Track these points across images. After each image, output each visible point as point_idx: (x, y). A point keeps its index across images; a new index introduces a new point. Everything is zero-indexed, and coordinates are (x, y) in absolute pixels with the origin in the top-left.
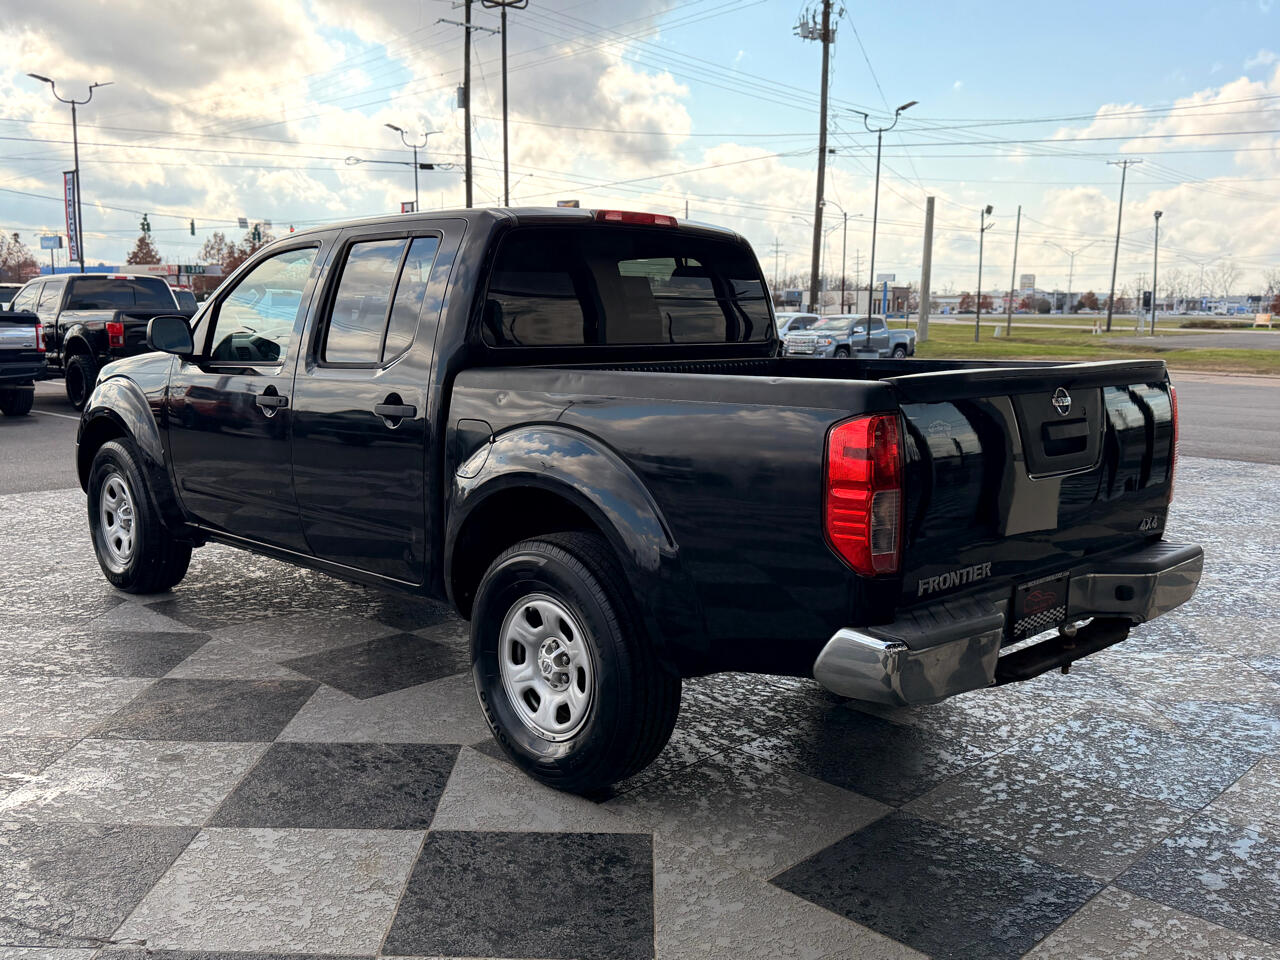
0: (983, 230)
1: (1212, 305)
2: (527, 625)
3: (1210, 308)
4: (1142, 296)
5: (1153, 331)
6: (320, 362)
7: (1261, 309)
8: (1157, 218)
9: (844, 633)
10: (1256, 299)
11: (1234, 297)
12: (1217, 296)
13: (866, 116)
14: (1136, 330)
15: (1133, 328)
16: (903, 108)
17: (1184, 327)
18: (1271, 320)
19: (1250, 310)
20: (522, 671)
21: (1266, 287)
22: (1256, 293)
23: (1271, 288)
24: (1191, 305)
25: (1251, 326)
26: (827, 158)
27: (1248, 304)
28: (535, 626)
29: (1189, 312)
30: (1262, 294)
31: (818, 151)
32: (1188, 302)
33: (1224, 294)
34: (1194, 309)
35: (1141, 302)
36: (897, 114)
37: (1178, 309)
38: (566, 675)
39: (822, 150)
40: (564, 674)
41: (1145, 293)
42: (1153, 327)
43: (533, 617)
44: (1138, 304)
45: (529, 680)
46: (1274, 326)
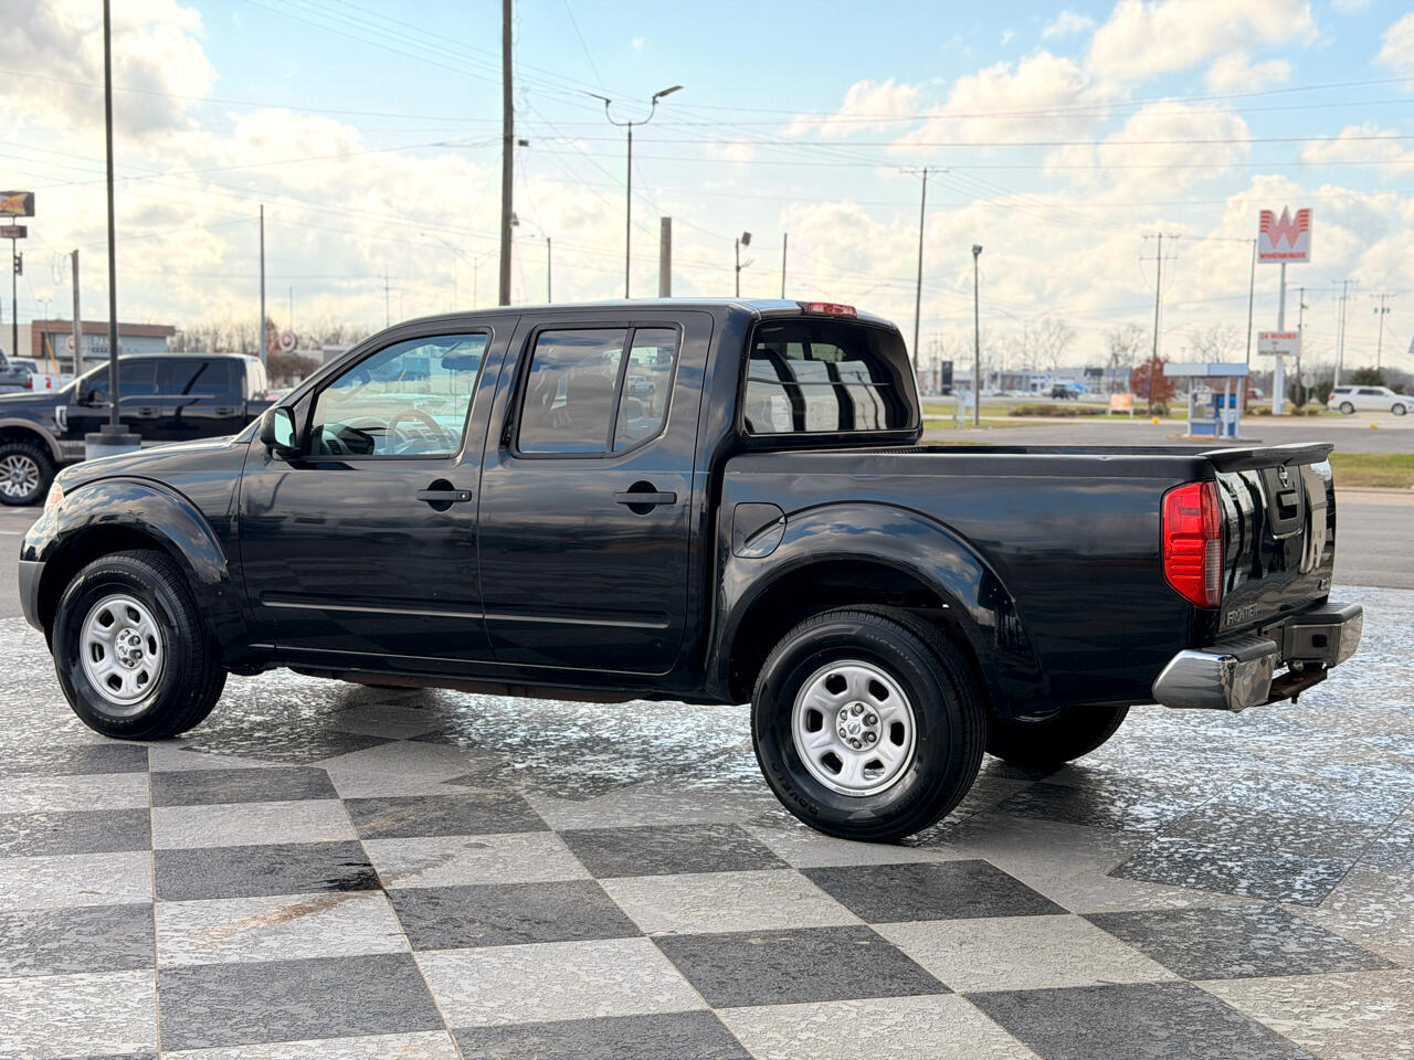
0: (738, 269)
1: (1038, 381)
2: (827, 693)
3: (1034, 386)
4: (939, 368)
5: (977, 422)
6: (516, 453)
7: (1103, 387)
8: (976, 255)
9: (1183, 655)
10: (1096, 373)
11: (1066, 370)
12: (1043, 368)
13: (608, 102)
14: (955, 419)
15: (950, 417)
16: (663, 94)
17: (1016, 414)
18: (1132, 403)
19: (1090, 388)
20: (819, 738)
21: (1108, 355)
22: (1096, 364)
23: (1115, 356)
24: (1008, 381)
25: (1103, 412)
26: (515, 153)
27: (1085, 380)
28: (835, 693)
29: (1007, 392)
30: (1103, 364)
31: (502, 141)
32: (1004, 377)
33: (1052, 365)
34: (1011, 388)
35: (939, 377)
36: (654, 102)
37: (989, 388)
38: (873, 734)
39: (508, 140)
40: (870, 733)
41: (944, 363)
42: (977, 416)
43: (836, 684)
44: (935, 379)
45: (829, 744)
46: (1137, 413)
